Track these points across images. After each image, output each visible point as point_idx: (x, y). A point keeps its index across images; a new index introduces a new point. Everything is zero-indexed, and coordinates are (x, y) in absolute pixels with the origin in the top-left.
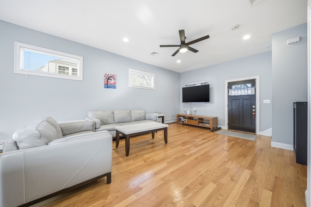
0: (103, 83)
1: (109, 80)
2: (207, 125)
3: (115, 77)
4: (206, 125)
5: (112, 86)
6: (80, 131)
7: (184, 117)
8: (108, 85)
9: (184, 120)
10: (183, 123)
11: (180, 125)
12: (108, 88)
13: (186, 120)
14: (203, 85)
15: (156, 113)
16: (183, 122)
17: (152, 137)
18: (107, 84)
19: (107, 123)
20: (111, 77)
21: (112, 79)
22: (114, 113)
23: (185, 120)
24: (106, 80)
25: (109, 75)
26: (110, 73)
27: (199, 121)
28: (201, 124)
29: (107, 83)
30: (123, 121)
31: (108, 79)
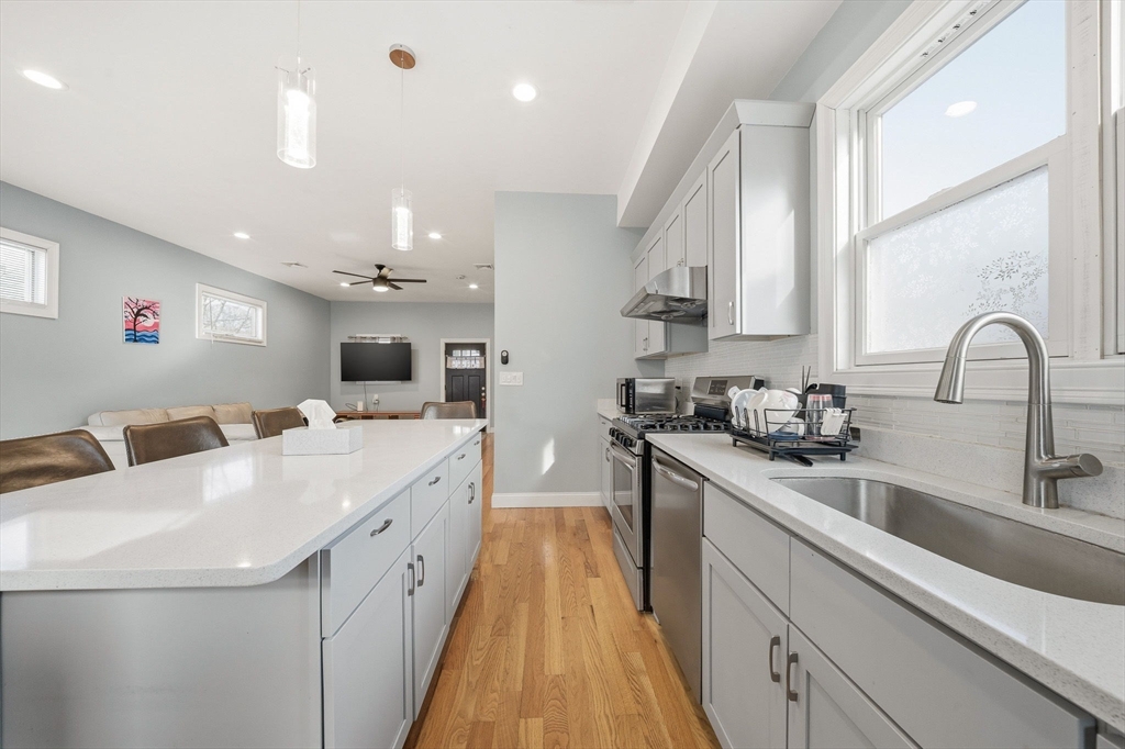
0: (123, 326)
1: (141, 318)
3: (157, 310)
5: (149, 334)
8: (137, 334)
12: (135, 341)
14: (396, 342)
18: (135, 330)
20: (146, 308)
21: (150, 315)
24: (130, 318)
25: (140, 303)
26: (144, 295)
29: (135, 325)
31: (138, 314)
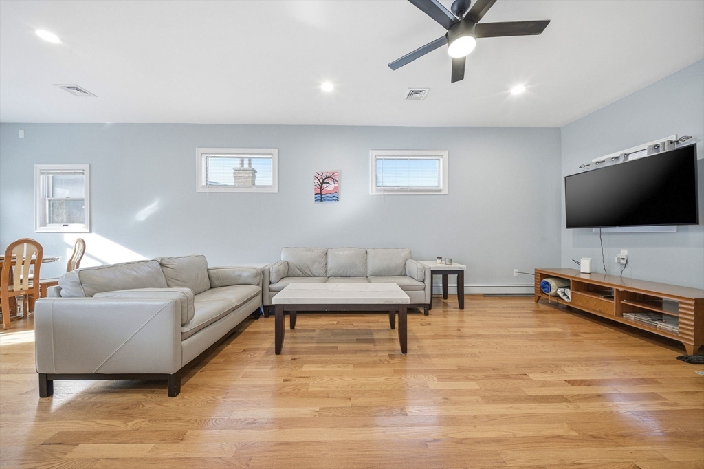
0: (313, 192)
1: (325, 185)
2: (665, 328)
3: (336, 178)
4: (659, 324)
5: (331, 196)
6: (236, 283)
7: (564, 281)
8: (323, 196)
9: (559, 290)
10: (555, 300)
11: (542, 307)
12: (322, 201)
13: (568, 292)
14: (661, 152)
15: (439, 261)
16: (557, 296)
17: (389, 324)
18: (321, 194)
19: (311, 274)
20: (329, 177)
21: (331, 182)
22: (329, 254)
23: (563, 289)
24: (318, 186)
25: (324, 175)
26: (326, 169)
27: (625, 302)
28: (632, 316)
29: (321, 191)
30: (345, 274)
31: (323, 183)
